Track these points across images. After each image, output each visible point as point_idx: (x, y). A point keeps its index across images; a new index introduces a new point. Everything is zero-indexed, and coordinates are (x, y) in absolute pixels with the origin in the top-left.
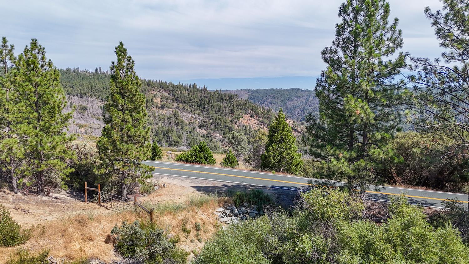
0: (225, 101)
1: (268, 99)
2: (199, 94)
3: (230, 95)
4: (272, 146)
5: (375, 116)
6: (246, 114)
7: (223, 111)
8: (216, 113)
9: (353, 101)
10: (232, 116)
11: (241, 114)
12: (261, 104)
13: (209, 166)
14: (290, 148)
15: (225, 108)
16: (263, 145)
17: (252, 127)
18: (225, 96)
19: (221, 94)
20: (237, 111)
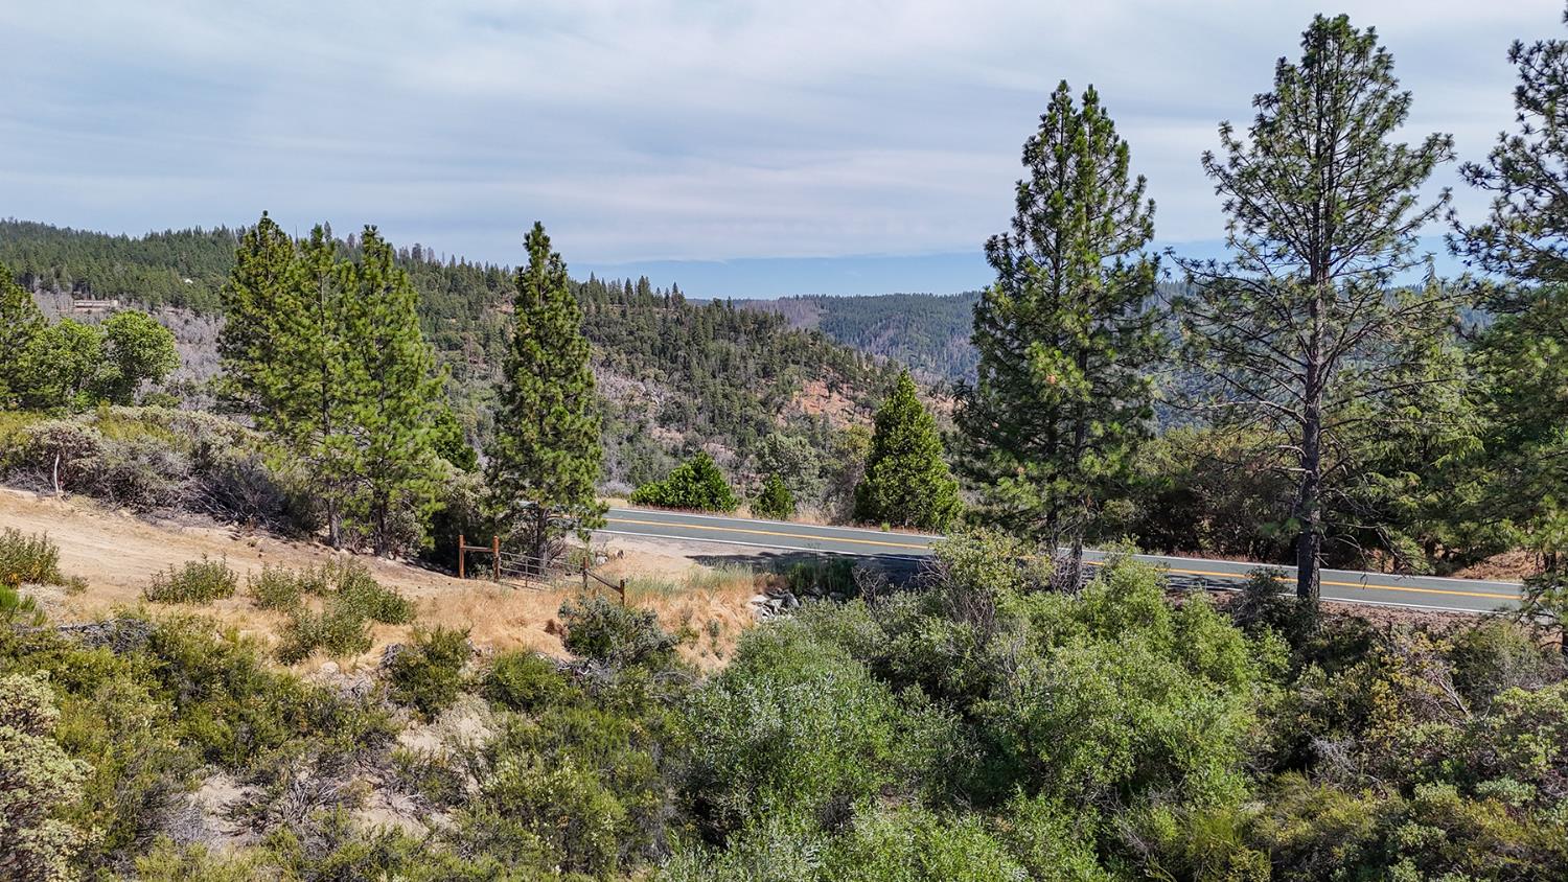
0: (742, 335)
1: (886, 327)
2: (658, 313)
3: (761, 317)
4: (882, 462)
5: (1091, 386)
6: (814, 377)
7: (738, 368)
8: (714, 377)
9: (1042, 356)
10: (769, 386)
11: (796, 377)
12: (863, 346)
13: (720, 516)
14: (927, 468)
15: (743, 358)
16: (861, 462)
17: (832, 421)
18: (743, 319)
19: (732, 312)
20: (782, 369)
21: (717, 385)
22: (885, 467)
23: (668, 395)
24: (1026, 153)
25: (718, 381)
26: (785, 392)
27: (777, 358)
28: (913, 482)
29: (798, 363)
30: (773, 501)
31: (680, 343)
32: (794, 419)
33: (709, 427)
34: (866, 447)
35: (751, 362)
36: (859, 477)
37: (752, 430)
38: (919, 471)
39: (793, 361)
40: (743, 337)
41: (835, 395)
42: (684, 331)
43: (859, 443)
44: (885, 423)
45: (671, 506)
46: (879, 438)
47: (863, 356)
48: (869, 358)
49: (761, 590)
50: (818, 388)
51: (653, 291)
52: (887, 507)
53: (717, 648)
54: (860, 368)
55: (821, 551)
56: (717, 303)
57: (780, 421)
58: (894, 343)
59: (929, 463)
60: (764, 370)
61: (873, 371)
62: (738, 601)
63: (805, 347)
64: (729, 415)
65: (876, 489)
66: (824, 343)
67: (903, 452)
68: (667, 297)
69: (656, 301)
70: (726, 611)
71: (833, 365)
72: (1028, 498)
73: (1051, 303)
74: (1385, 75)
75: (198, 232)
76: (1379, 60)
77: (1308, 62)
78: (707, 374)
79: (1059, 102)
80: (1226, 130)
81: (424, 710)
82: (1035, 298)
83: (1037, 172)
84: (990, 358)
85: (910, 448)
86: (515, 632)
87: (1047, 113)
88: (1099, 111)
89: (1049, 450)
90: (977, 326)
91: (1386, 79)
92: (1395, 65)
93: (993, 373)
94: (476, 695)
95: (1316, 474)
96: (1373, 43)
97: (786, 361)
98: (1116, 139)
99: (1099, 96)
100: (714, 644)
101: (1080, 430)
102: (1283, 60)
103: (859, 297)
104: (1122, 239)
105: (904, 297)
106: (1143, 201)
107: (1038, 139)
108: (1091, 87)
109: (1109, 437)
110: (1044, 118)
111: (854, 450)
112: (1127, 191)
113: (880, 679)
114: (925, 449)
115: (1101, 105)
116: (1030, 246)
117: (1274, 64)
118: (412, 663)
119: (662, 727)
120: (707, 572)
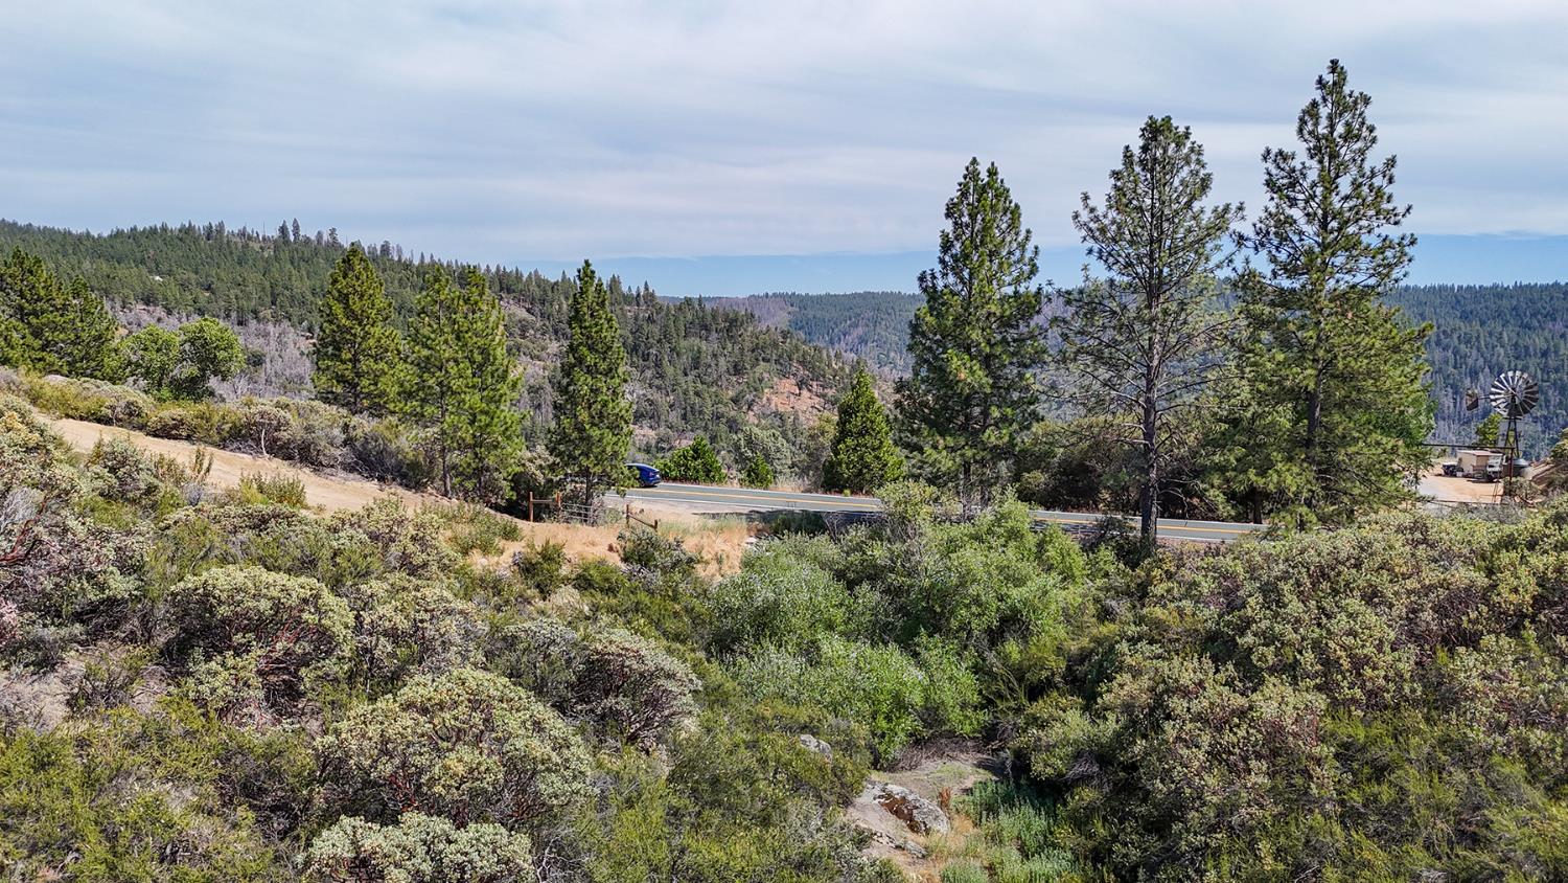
0: (713, 333)
1: (856, 326)
2: (630, 311)
3: (731, 315)
4: (845, 443)
5: (991, 381)
6: (784, 375)
7: (710, 366)
8: (686, 375)
9: (955, 359)
10: (739, 383)
11: (766, 375)
12: (833, 344)
13: (715, 487)
14: (879, 448)
15: (715, 356)
16: (828, 444)
17: (802, 418)
18: (714, 317)
19: (703, 310)
20: (753, 367)
21: (688, 383)
22: (847, 446)
23: (641, 392)
24: (947, 209)
25: (690, 378)
26: (756, 390)
27: (748, 356)
28: (869, 458)
29: (768, 361)
30: (757, 475)
31: (651, 340)
32: (765, 416)
33: (681, 424)
34: (832, 431)
35: (722, 360)
36: (827, 455)
37: (723, 428)
38: (874, 450)
39: (764, 359)
40: (714, 335)
41: (805, 393)
42: (656, 329)
43: (827, 429)
44: (847, 412)
45: (675, 479)
46: (842, 423)
47: (832, 354)
48: (837, 356)
49: (752, 534)
50: (788, 385)
51: (625, 289)
52: (848, 478)
53: (722, 572)
54: (829, 365)
55: (797, 510)
56: (688, 301)
57: (751, 417)
58: (863, 341)
59: (881, 443)
60: (735, 367)
61: (842, 369)
62: (736, 541)
63: (775, 345)
64: (701, 412)
65: (840, 464)
66: (794, 341)
67: (861, 434)
68: (638, 295)
69: (628, 299)
70: (727, 548)
71: (802, 363)
72: (946, 463)
73: (961, 322)
74: (1198, 159)
75: (164, 229)
76: (1192, 150)
77: (1145, 149)
78: (679, 372)
79: (972, 173)
80: (1086, 198)
81: (542, 591)
82: (951, 318)
83: (956, 223)
84: (922, 361)
85: (867, 432)
86: (591, 549)
87: (963, 180)
88: (999, 181)
89: (964, 428)
90: (913, 337)
91: (1198, 162)
92: (1205, 153)
93: (924, 373)
94: (570, 586)
95: (1152, 444)
96: (1187, 138)
97: (757, 359)
98: (1010, 202)
99: (999, 170)
100: (720, 569)
101: (985, 414)
102: (1127, 147)
103: (828, 295)
104: (1015, 274)
105: (873, 295)
106: (1030, 247)
107: (956, 200)
108: (993, 164)
109: (1004, 419)
110: (960, 185)
111: (822, 434)
112: (1019, 239)
113: (839, 581)
114: (879, 432)
115: (1000, 177)
116: (951, 279)
117: (1122, 150)
118: (533, 562)
119: (693, 609)
120: (711, 523)
